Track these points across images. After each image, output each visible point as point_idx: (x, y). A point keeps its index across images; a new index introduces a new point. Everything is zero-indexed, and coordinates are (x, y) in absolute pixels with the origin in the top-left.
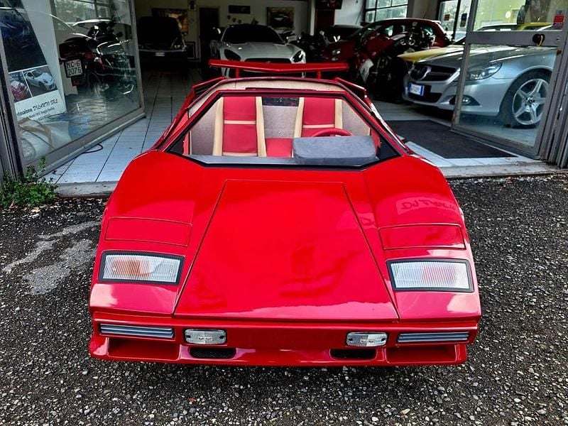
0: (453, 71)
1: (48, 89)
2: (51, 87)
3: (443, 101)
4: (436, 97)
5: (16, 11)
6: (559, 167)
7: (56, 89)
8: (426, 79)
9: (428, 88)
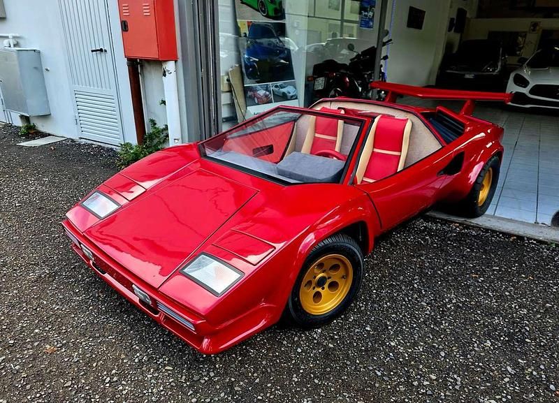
1: (289, 98)
2: (292, 96)
5: (279, 40)
7: (296, 98)
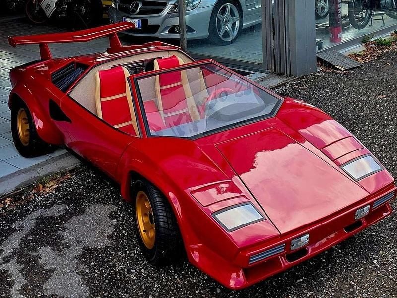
0: (165, 5)
3: (163, 31)
4: (155, 28)
6: (287, 76)
8: (140, 13)
9: (145, 22)
